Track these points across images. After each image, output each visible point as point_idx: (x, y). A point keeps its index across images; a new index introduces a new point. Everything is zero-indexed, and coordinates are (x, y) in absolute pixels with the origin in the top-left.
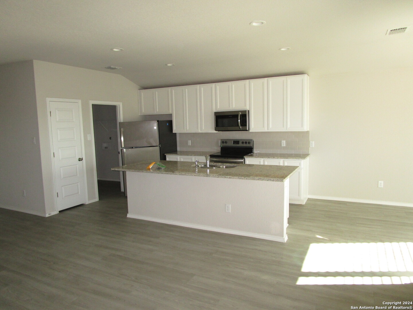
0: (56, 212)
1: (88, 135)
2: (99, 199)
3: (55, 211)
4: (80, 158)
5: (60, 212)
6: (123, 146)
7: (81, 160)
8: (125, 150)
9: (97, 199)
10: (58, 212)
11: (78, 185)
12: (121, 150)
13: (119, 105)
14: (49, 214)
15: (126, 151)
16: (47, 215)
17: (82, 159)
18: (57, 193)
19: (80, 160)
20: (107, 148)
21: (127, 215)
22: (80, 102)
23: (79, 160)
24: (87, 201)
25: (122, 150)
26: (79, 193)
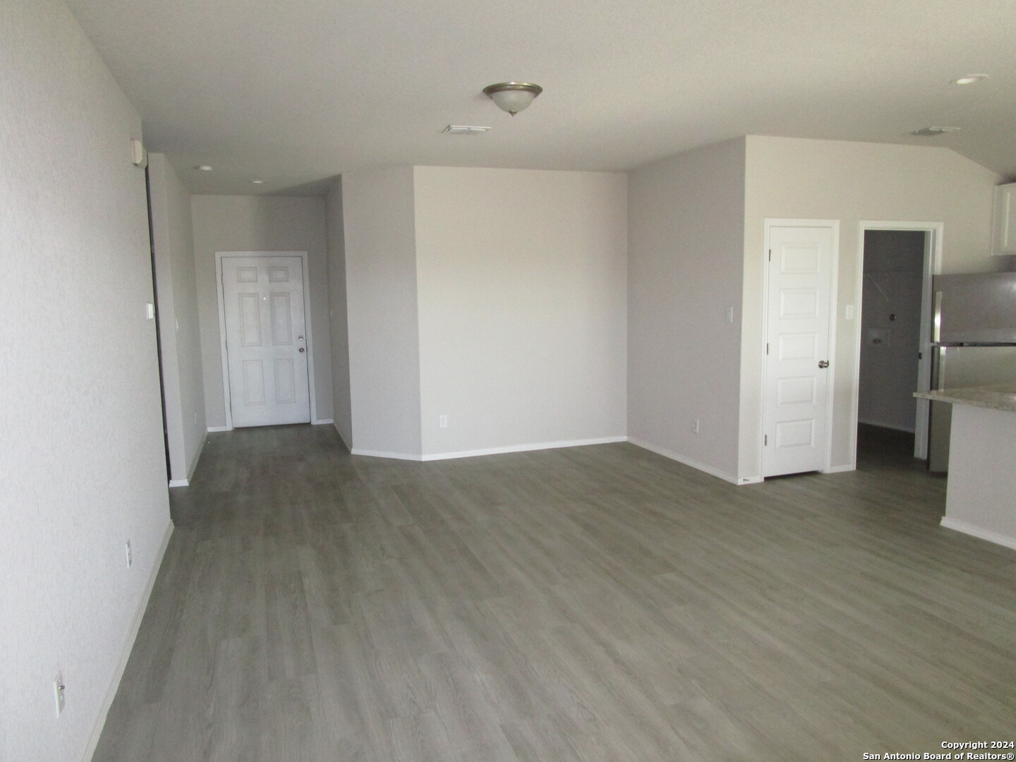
0: (759, 479)
1: (848, 307)
2: (858, 467)
3: (758, 475)
4: (822, 362)
5: (767, 479)
6: (937, 338)
7: (826, 367)
8: (943, 349)
9: (851, 466)
10: (763, 480)
11: (811, 424)
12: (933, 348)
13: (935, 232)
14: (744, 480)
15: (947, 351)
16: (740, 482)
17: (828, 363)
18: (766, 437)
19: (823, 365)
20: (880, 341)
21: (940, 520)
22: (836, 224)
23: (821, 367)
24: (828, 467)
25: (936, 350)
26: (813, 444)
